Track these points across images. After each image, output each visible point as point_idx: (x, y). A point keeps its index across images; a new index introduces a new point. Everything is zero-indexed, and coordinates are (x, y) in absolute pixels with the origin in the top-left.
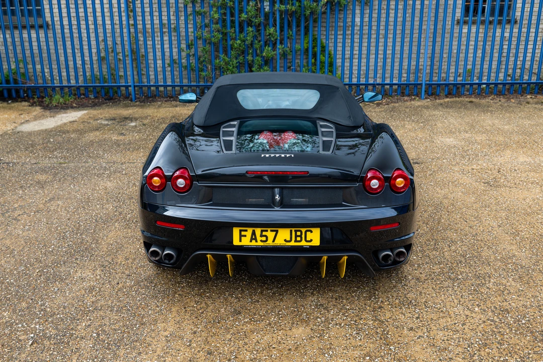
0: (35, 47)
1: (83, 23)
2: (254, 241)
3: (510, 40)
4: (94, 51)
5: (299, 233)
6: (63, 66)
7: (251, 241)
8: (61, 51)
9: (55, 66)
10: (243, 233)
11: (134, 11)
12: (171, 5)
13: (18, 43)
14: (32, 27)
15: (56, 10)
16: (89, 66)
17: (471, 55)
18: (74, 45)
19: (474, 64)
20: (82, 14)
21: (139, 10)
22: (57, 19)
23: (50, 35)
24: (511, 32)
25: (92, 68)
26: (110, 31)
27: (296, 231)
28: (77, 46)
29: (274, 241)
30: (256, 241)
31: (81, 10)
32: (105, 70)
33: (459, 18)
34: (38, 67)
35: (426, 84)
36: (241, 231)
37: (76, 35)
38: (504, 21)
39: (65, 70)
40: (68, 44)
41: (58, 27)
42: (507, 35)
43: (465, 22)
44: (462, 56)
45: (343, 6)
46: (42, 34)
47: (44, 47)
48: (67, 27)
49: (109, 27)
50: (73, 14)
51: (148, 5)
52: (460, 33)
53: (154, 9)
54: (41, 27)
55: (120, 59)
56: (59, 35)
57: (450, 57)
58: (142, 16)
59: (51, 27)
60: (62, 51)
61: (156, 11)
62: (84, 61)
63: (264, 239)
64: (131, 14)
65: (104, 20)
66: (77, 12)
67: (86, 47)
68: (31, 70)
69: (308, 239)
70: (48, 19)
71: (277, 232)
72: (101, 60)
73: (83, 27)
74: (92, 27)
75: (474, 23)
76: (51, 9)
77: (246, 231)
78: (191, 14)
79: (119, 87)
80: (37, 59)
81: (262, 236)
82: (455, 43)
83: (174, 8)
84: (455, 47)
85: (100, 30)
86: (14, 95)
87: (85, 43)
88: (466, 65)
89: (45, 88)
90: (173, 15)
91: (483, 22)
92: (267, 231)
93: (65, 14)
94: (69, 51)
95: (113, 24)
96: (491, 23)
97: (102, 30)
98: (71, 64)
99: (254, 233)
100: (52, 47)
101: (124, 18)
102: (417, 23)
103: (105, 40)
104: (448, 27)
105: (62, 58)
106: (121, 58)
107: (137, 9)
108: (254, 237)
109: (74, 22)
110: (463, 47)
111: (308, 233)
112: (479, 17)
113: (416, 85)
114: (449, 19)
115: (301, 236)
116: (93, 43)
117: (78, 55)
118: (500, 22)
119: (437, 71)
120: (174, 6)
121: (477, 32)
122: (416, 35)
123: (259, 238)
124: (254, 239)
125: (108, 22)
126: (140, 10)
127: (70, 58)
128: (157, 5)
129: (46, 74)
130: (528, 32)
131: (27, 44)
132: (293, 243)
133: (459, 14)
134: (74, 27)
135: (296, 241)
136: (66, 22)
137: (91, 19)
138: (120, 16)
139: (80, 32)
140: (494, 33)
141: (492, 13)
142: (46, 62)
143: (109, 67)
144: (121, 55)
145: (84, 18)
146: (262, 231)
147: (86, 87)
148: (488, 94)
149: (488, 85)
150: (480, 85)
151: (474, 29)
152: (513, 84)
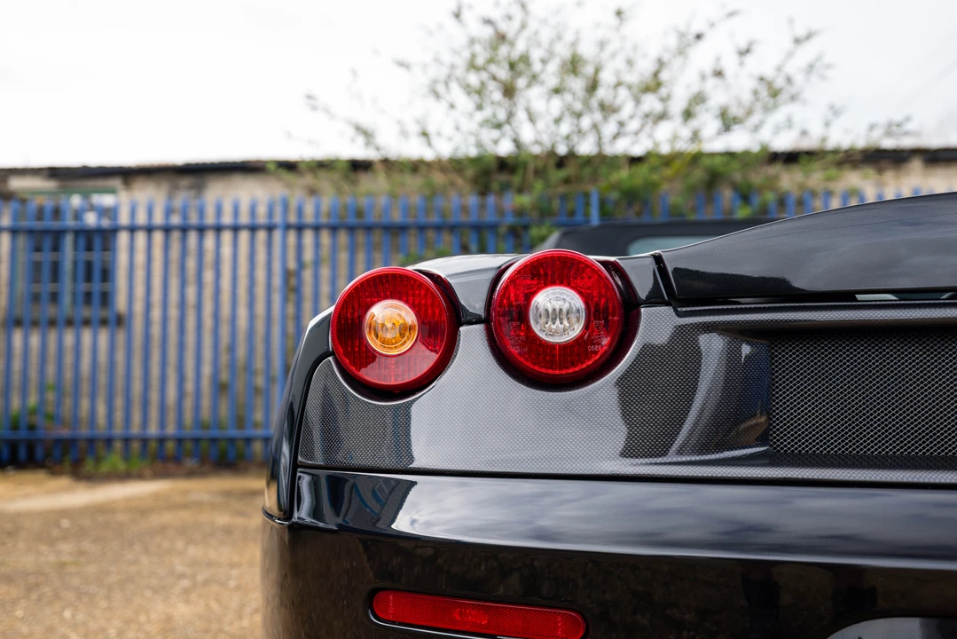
1: (190, 314)
4: (206, 371)
9: (119, 402)
11: (297, 290)
14: (86, 323)
15: (140, 291)
16: (192, 402)
18: (166, 359)
20: (191, 298)
21: (308, 290)
22: (139, 307)
23: (121, 342)
25: (197, 408)
26: (245, 331)
28: (173, 361)
31: (191, 292)
32: (224, 409)
37: (173, 339)
41: (139, 322)
46: (104, 334)
48: (157, 323)
49: (243, 321)
50: (174, 299)
51: (327, 280)
54: (104, 322)
55: (258, 388)
59: (124, 322)
62: (183, 390)
64: (292, 297)
65: (234, 309)
66: (183, 294)
67: (190, 363)
68: (68, 408)
70: (122, 305)
72: (220, 388)
73: (190, 321)
74: (208, 323)
76: (131, 287)
79: (249, 440)
85: (225, 331)
86: (22, 453)
87: (190, 354)
89: (91, 441)
93: (156, 299)
94: (156, 370)
95: (252, 317)
97: (228, 331)
98: (154, 397)
101: (276, 306)
103: (232, 348)
105: (137, 387)
107: (304, 288)
116: (207, 355)
125: (242, 313)
126: (311, 289)
127: (155, 385)
131: (69, 357)
134: (172, 322)
136: (156, 313)
137: (208, 306)
138: (269, 302)
139: (182, 333)
143: (235, 405)
144: (261, 376)
145: (194, 306)
147: (180, 441)
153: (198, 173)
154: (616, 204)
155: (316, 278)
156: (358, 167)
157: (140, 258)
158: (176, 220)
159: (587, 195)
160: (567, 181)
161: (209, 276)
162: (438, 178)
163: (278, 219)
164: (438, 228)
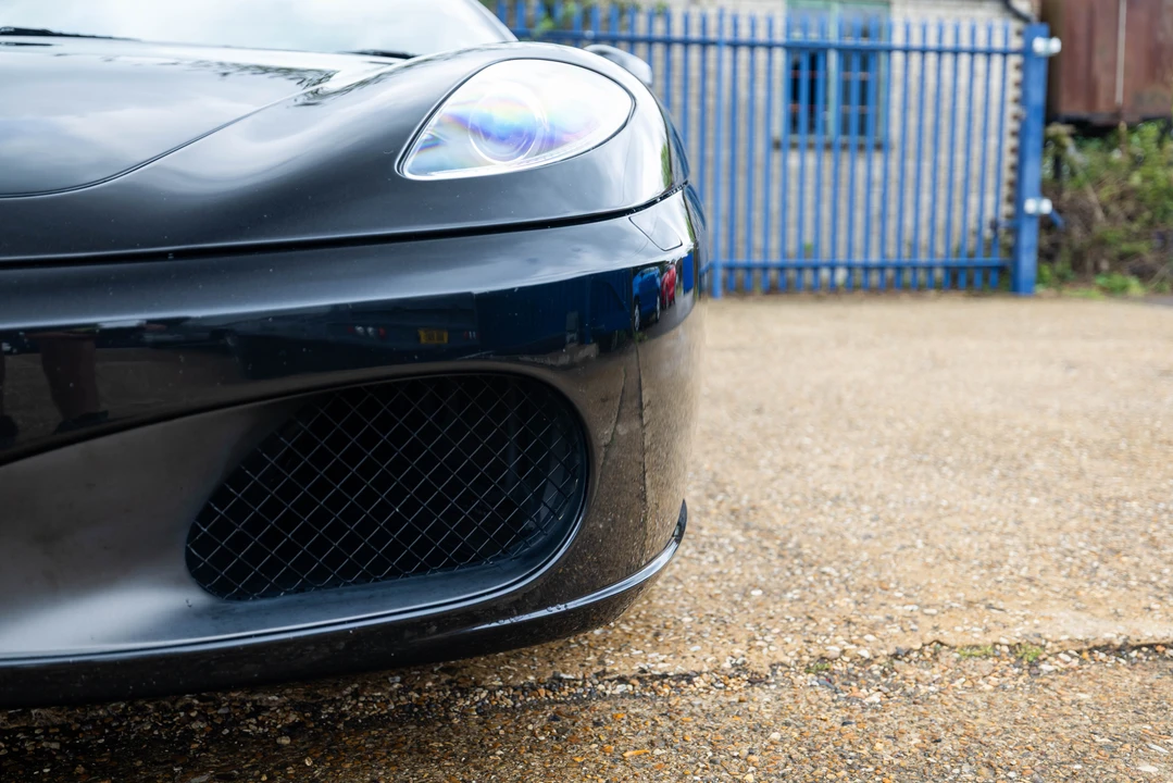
3: (885, 184)
19: (817, 234)
24: (885, 169)
33: (779, 135)
35: (723, 269)
38: (869, 147)
42: (878, 172)
43: (794, 146)
44: (792, 215)
52: (784, 166)
57: (766, 217)
75: (811, 146)
82: (775, 188)
84: (775, 198)
88: (800, 235)
91: (828, 147)
96: (843, 147)
102: (692, 143)
104: (757, 154)
110: (793, 196)
112: (817, 138)
118: (861, 147)
121: (819, 168)
130: (919, 170)
133: (778, 127)
140: (853, 169)
141: (845, 129)
148: (851, 288)
149: (850, 268)
150: (833, 267)
151: (811, 159)
152: (899, 269)
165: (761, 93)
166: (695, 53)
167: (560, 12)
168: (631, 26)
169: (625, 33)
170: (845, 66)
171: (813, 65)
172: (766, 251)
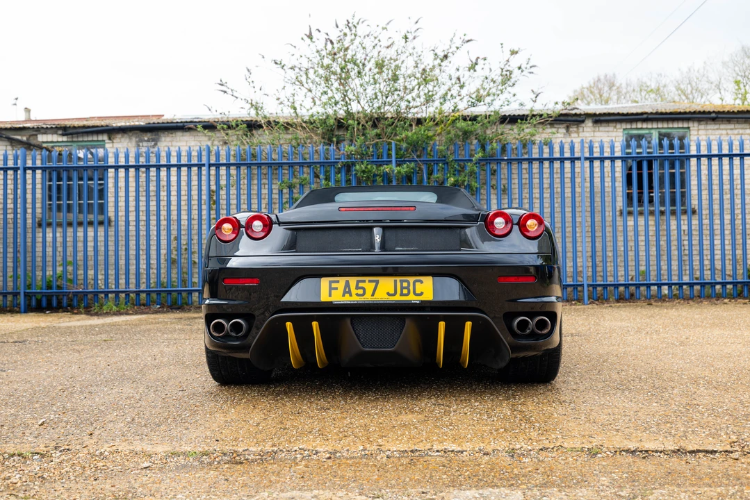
0: (90, 249)
1: (153, 218)
2: (347, 295)
3: (690, 234)
4: (163, 252)
5: (405, 284)
6: (122, 271)
7: (344, 295)
8: (122, 253)
9: (112, 272)
10: (334, 285)
11: (217, 202)
12: (263, 196)
13: (70, 244)
14: (90, 223)
15: (122, 204)
16: (155, 271)
17: (642, 253)
18: (139, 245)
19: (648, 265)
20: (153, 208)
21: (223, 202)
22: (122, 213)
23: (111, 233)
24: (690, 225)
26: (186, 227)
27: (402, 282)
28: (143, 247)
29: (373, 295)
30: (351, 295)
31: (153, 203)
32: (174, 276)
33: (622, 208)
34: (91, 273)
35: (589, 285)
36: (331, 282)
37: (143, 233)
38: (678, 212)
39: (124, 277)
40: (132, 243)
41: (122, 223)
42: (685, 227)
43: (630, 213)
44: (631, 254)
45: (474, 189)
46: (101, 231)
47: (102, 248)
48: (133, 223)
49: (184, 223)
50: (142, 208)
51: (235, 196)
52: (625, 226)
53: (242, 201)
54: (101, 223)
55: (195, 263)
56: (122, 233)
57: (615, 256)
58: (227, 209)
59: (113, 224)
60: (124, 253)
61: (244, 203)
62: (150, 264)
63: (361, 292)
64: (214, 206)
65: (179, 215)
66: (148, 206)
67: (153, 248)
68: (81, 277)
69: (418, 291)
70: (111, 213)
71: (377, 282)
72: (172, 262)
73: (153, 222)
74: (164, 223)
75: (641, 213)
76: (117, 202)
77: (338, 282)
78: (287, 202)
79: (190, 292)
80: (91, 263)
81: (357, 288)
82: (620, 238)
83: (267, 200)
84: (620, 244)
85: (174, 227)
86: (55, 303)
87: (153, 242)
88: (637, 265)
89: (96, 294)
90: (266, 208)
91: (652, 213)
92: (364, 281)
93: (132, 208)
94: (132, 252)
95: (190, 219)
96: (662, 213)
97: (176, 227)
98: (133, 268)
99: (347, 284)
100: (111, 247)
101: (204, 212)
102: (569, 215)
103: (178, 238)
104: (609, 219)
105: (122, 262)
106: (197, 260)
107: (221, 201)
108: (347, 290)
109: (143, 217)
110: (631, 244)
111: (417, 283)
112: (646, 207)
113: (575, 287)
114: (609, 209)
115: (408, 288)
116: (164, 242)
117: (143, 257)
118: (673, 213)
119: (602, 274)
120: (267, 197)
121: (647, 226)
122: (569, 230)
123: (354, 291)
124: (347, 293)
125: (184, 217)
126: (225, 202)
127: (132, 261)
128: (246, 196)
129: (99, 282)
131: (80, 245)
132: (398, 298)
133: (620, 202)
134: (142, 223)
135: (402, 294)
136: (132, 217)
137: (163, 213)
138: (200, 210)
139: (148, 230)
140: (668, 226)
141: (662, 203)
142: (101, 267)
143: (180, 272)
144: (196, 255)
145: (155, 213)
146: (358, 282)
147: (148, 293)
148: (672, 297)
149: (670, 285)
150: (659, 285)
151: (641, 221)
152: (703, 285)
153: (155, 130)
154: (407, 150)
155: (228, 194)
156: (252, 126)
157: (122, 184)
158: (142, 160)
159: (390, 144)
160: (378, 136)
161: (163, 194)
162: (301, 134)
163: (204, 161)
164: (301, 165)
165: (608, 183)
166: (567, 164)
167: (489, 148)
168: (529, 153)
169: (526, 156)
170: (662, 166)
171: (640, 167)
172: (615, 276)
